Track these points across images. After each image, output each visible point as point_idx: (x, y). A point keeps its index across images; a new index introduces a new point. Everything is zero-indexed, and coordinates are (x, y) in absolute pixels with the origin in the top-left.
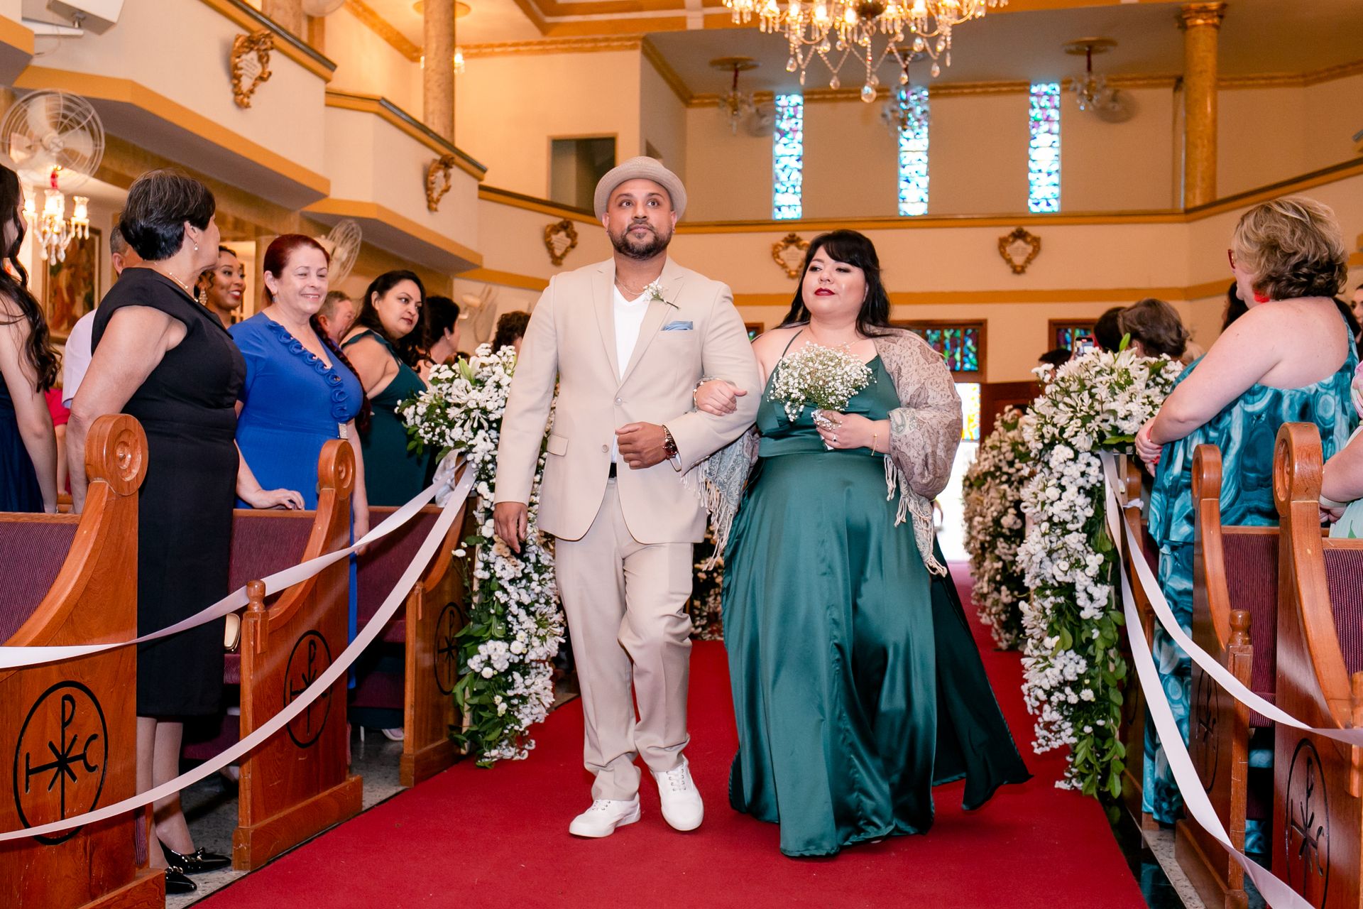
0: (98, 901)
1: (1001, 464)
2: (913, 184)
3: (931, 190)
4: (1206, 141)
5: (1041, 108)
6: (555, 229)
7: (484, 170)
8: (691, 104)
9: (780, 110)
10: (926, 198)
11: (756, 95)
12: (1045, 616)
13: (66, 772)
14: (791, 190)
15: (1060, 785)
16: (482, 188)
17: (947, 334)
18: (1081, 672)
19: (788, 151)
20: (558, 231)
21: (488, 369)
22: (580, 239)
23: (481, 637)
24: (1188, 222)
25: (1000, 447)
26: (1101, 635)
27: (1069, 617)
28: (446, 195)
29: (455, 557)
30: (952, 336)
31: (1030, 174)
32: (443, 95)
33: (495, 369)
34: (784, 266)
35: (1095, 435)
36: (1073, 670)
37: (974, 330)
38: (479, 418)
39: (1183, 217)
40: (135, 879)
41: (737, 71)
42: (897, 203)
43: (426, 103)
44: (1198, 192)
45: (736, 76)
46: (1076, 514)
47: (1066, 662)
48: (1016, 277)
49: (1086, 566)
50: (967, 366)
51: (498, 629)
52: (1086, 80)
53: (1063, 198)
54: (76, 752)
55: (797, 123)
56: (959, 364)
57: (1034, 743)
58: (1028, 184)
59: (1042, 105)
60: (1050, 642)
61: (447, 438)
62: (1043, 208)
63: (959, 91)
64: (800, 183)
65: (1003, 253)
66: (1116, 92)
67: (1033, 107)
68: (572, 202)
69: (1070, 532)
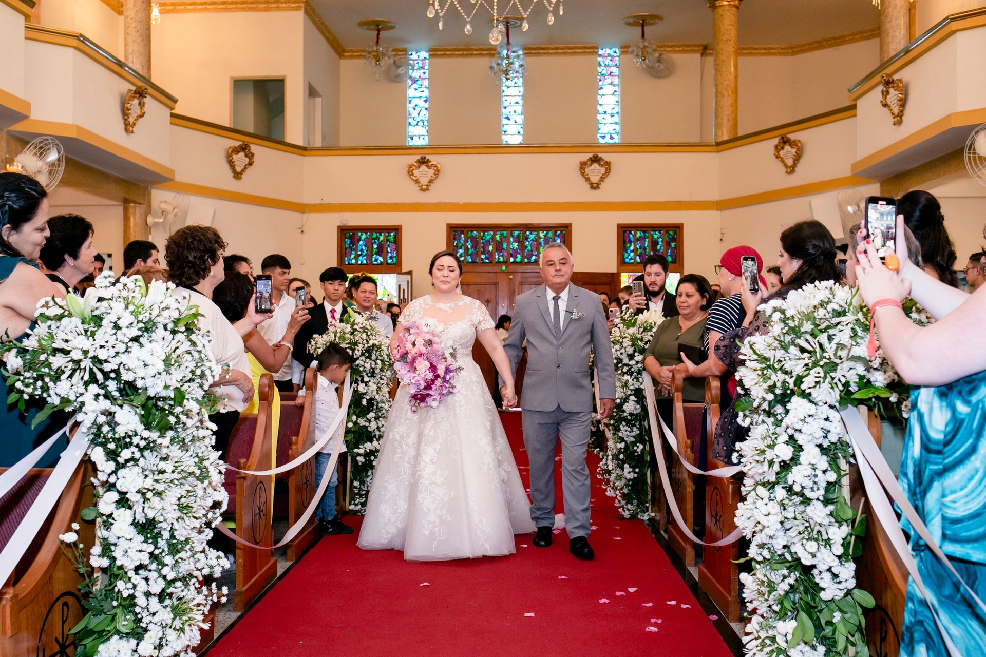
2: (512, 121)
3: (525, 126)
4: (730, 92)
5: (606, 66)
6: (236, 150)
7: (175, 101)
8: (343, 56)
9: (411, 62)
10: (522, 131)
11: (393, 50)
14: (420, 123)
16: (173, 115)
17: (542, 235)
19: (418, 94)
20: (239, 152)
22: (255, 159)
24: (718, 152)
28: (141, 120)
30: (545, 236)
31: (598, 115)
32: (140, 39)
34: (417, 181)
37: (561, 231)
38: (91, 369)
39: (714, 148)
41: (379, 30)
42: (501, 135)
43: (126, 45)
44: (725, 130)
45: (378, 34)
48: (593, 191)
52: (641, 45)
53: (623, 133)
55: (424, 73)
58: (598, 122)
59: (607, 63)
62: (608, 140)
63: (545, 51)
64: (427, 119)
65: (583, 174)
66: (661, 55)
67: (600, 65)
68: (251, 130)
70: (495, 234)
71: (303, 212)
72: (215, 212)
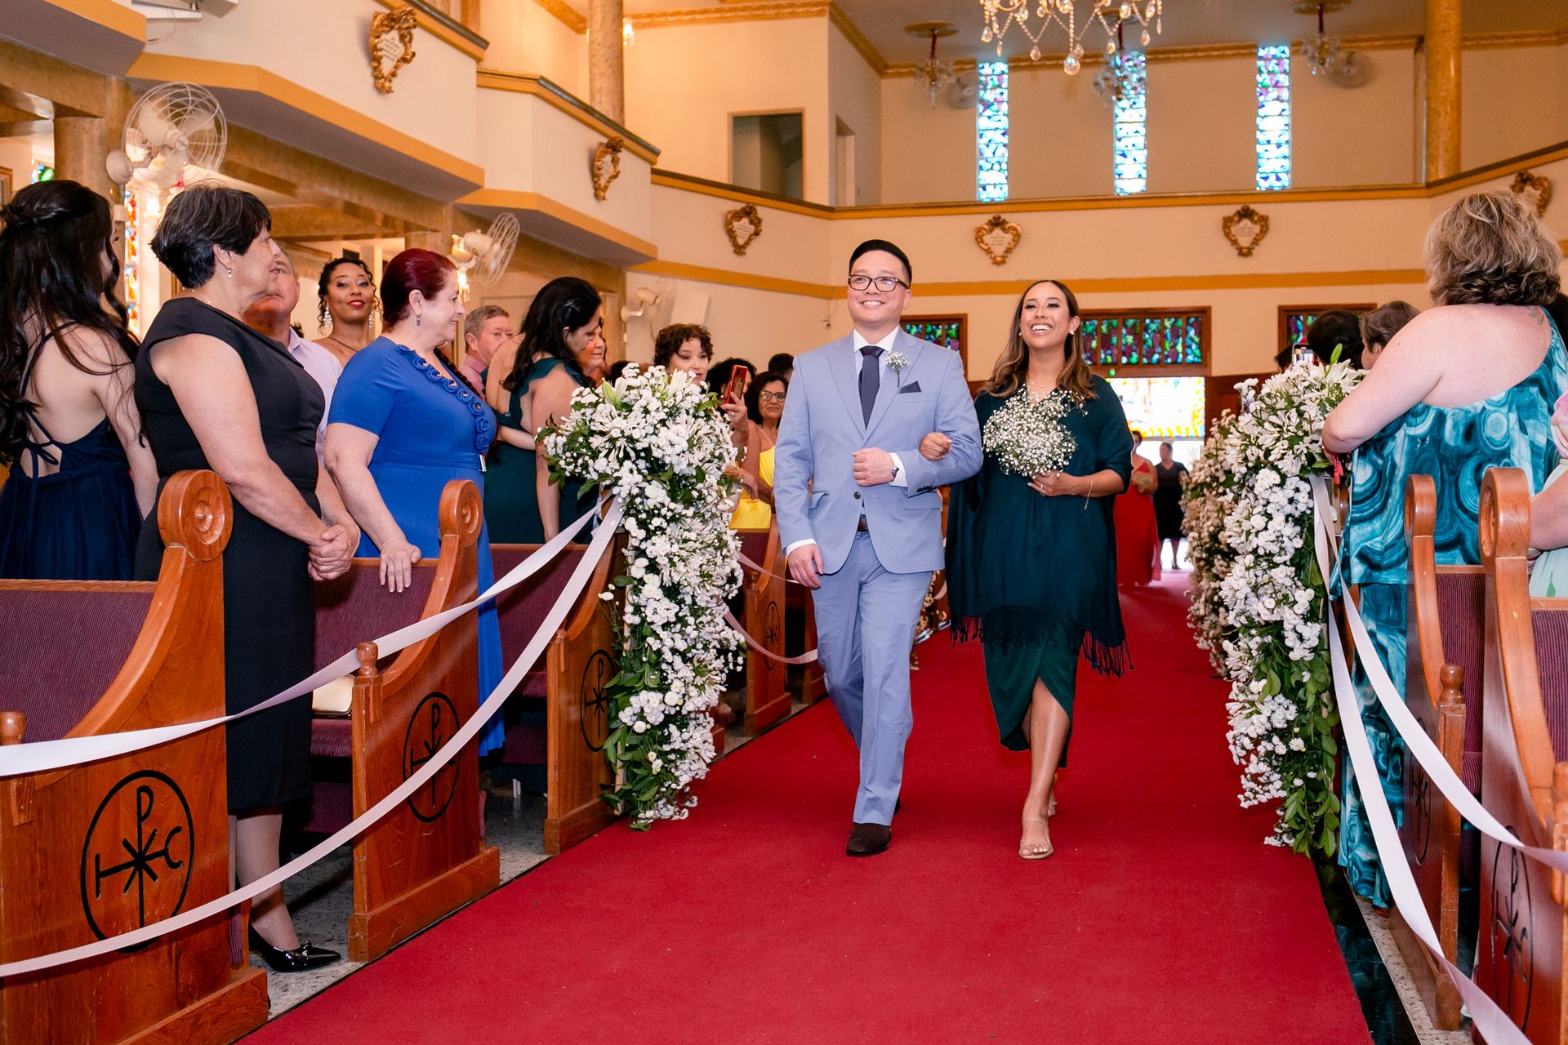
0: (187, 1010)
1: (1217, 474)
2: (1130, 159)
3: (1150, 164)
4: (1449, 109)
5: (1269, 73)
6: (737, 216)
7: (657, 153)
8: (886, 74)
9: (983, 79)
10: (1144, 174)
11: (956, 63)
12: (1251, 657)
13: (144, 872)
14: (996, 167)
15: (1270, 841)
16: (655, 172)
17: (1168, 323)
18: (1291, 718)
19: (992, 124)
20: (741, 218)
21: (635, 392)
22: (763, 226)
23: (633, 687)
24: (1430, 197)
25: (1217, 456)
26: (1312, 678)
27: (1278, 659)
28: (614, 182)
29: (602, 601)
30: (1173, 325)
31: (1258, 146)
32: (610, 70)
33: (642, 392)
34: (988, 251)
35: (1303, 458)
36: (1281, 717)
37: (1196, 318)
38: (625, 447)
39: (1424, 192)
40: (230, 982)
41: (934, 37)
42: (1113, 179)
43: (592, 80)
44: (1441, 164)
45: (934, 43)
46: (1283, 545)
47: (1274, 708)
48: (1243, 260)
49: (1295, 602)
50: (1190, 358)
51: (652, 678)
52: (1318, 42)
53: (1294, 172)
54: (157, 847)
55: (1002, 94)
56: (1181, 356)
57: (1240, 797)
58: (1257, 156)
59: (1271, 69)
60: (1257, 686)
61: (591, 469)
62: (1272, 182)
63: (1179, 55)
64: (1006, 159)
65: (1227, 235)
66: (1352, 54)
67: (1260, 72)
68: (757, 187)
69: (1276, 565)
70: (1100, 324)
71: (830, 298)
72: (710, 301)
